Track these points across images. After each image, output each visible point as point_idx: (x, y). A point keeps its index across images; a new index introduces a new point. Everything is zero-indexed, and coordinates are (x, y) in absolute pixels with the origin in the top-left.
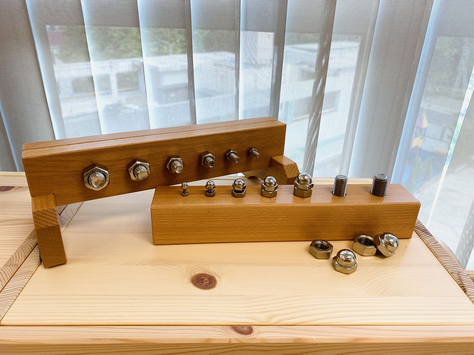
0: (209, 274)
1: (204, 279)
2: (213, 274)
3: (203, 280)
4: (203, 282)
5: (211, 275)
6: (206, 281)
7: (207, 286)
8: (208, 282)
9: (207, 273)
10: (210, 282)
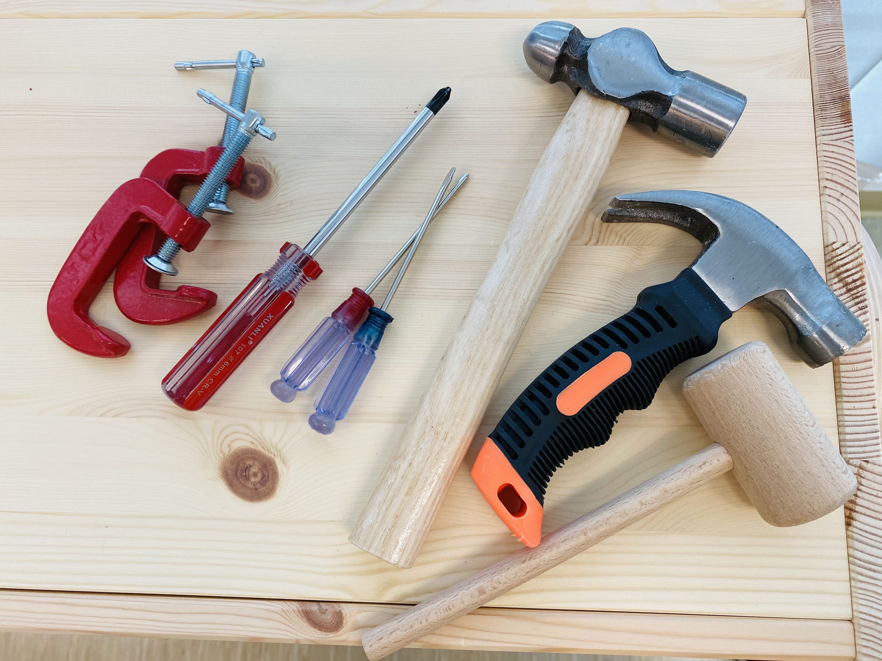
0: (263, 450)
1: (250, 467)
2: (272, 450)
3: (249, 470)
4: (247, 478)
5: (267, 453)
6: (255, 475)
7: (256, 489)
8: (260, 476)
9: (259, 448)
10: (263, 476)
